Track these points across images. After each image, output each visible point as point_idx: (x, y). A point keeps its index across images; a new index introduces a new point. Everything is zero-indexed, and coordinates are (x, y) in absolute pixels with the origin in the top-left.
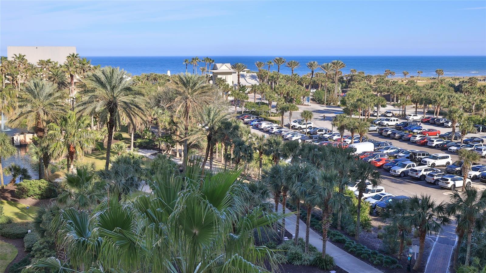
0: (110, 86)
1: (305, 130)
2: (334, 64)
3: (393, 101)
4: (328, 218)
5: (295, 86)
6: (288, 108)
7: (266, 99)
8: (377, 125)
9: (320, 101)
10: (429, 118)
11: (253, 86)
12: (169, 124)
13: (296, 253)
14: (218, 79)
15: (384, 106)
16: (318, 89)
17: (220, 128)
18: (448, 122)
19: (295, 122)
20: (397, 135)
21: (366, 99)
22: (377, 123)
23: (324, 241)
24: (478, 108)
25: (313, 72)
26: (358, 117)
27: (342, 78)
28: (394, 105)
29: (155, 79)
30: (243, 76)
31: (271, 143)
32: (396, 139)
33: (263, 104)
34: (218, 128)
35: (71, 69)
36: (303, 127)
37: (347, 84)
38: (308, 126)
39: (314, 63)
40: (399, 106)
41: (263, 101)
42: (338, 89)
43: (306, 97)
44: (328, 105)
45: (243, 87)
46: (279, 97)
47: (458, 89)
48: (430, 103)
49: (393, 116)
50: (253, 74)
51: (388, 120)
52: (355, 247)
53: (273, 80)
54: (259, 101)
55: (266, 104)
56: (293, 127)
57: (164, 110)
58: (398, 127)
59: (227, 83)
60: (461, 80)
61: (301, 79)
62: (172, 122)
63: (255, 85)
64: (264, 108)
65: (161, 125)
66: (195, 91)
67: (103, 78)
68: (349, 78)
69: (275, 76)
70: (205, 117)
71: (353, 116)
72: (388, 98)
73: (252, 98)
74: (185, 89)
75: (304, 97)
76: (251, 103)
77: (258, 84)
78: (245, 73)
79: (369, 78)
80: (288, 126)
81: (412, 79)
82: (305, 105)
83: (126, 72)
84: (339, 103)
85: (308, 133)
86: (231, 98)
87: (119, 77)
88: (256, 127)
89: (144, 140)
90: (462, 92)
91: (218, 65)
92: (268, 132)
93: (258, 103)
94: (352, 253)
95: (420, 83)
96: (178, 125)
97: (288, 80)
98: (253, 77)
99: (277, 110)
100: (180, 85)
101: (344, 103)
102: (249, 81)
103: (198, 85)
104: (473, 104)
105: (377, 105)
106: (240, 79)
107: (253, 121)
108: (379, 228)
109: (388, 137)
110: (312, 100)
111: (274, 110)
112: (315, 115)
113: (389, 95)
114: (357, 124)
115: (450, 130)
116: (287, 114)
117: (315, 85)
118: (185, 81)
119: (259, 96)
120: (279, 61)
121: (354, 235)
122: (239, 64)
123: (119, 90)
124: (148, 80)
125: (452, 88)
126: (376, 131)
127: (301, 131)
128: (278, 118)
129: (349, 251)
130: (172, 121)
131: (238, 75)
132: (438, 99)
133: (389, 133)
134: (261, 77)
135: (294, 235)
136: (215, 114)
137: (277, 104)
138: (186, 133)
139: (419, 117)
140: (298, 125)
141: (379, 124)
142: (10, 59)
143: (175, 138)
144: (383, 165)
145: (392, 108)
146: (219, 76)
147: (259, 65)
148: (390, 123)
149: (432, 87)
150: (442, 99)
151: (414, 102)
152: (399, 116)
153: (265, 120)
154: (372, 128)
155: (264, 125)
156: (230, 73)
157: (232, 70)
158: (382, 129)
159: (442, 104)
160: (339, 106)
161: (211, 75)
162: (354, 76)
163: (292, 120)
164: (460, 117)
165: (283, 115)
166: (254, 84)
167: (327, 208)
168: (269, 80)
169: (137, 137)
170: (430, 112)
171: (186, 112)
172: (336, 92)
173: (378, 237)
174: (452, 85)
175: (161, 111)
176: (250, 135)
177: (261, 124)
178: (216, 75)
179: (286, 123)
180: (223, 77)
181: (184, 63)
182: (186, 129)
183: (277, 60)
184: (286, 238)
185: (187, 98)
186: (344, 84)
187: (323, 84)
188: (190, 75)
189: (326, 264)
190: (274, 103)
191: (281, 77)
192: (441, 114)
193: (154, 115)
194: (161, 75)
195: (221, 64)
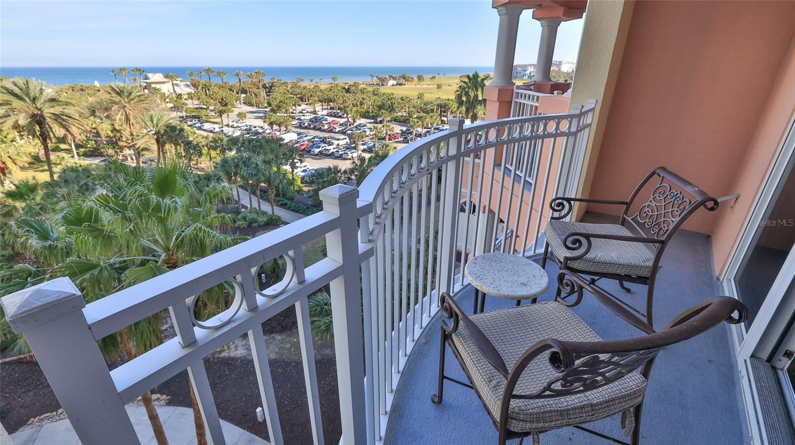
0: (29, 98)
1: (242, 128)
2: (256, 73)
3: (306, 101)
4: (272, 190)
5: (227, 92)
6: (225, 111)
7: (204, 105)
8: (297, 120)
9: (251, 105)
10: (331, 112)
11: (189, 94)
12: (112, 131)
13: (253, 219)
14: (153, 88)
15: (299, 105)
16: (246, 95)
17: (166, 131)
18: (344, 114)
19: (233, 122)
20: (312, 126)
21: (286, 101)
22: (297, 118)
23: (272, 206)
24: (362, 104)
25: (240, 80)
26: (282, 115)
27: (265, 84)
28: (306, 104)
29: (82, 90)
30: (177, 85)
31: (216, 140)
32: (311, 129)
33: (202, 108)
34: (164, 132)
36: (240, 125)
37: (269, 89)
38: (244, 124)
39: (240, 72)
40: (310, 104)
41: (201, 106)
42: (263, 93)
43: (238, 101)
44: (258, 106)
45: (179, 95)
46: (215, 102)
47: (348, 91)
48: (331, 101)
49: (307, 112)
50: (187, 83)
51: (304, 116)
52: (295, 207)
53: (206, 87)
54: (198, 106)
55: (205, 109)
56: (232, 126)
57: (102, 119)
58: (311, 120)
59: (163, 92)
60: (349, 84)
61: (231, 86)
62: (114, 130)
63: (191, 92)
64: (203, 112)
65: (103, 133)
66: (132, 99)
67: (17, 90)
68: (270, 85)
69: (207, 84)
70: (149, 123)
71: (278, 114)
72: (302, 99)
73: (191, 104)
74: (120, 98)
75: (236, 101)
76: (190, 108)
77: (193, 92)
78: (178, 82)
79: (285, 84)
80: (228, 125)
81: (316, 84)
82: (239, 108)
83: (45, 83)
84: (266, 105)
85: (245, 130)
86: (171, 105)
87: (38, 89)
88: (200, 128)
89: (88, 149)
90: (350, 93)
91: (150, 75)
92: (211, 131)
93: (197, 108)
94: (293, 210)
95: (323, 87)
96: (122, 132)
97: (220, 87)
98: (187, 86)
99: (216, 113)
100: (114, 95)
101: (269, 104)
102: (184, 89)
103: (133, 94)
104: (358, 101)
105: (294, 105)
106: (175, 88)
107: (195, 124)
108: (309, 191)
109: (306, 128)
110: (244, 103)
111: (213, 113)
112: (249, 115)
113: (302, 97)
114: (282, 120)
115: (346, 120)
116: (225, 116)
117: (244, 91)
118: (118, 90)
119: (197, 102)
120: (208, 71)
121: (292, 199)
122: (171, 74)
123: (42, 101)
124: (73, 90)
125: (344, 90)
126: (297, 124)
127: (239, 128)
128: (219, 120)
129: (291, 209)
130: (114, 128)
131: (173, 84)
132: (336, 98)
133: (306, 125)
134: (195, 86)
135: (249, 206)
136: (158, 120)
137: (215, 108)
138: (132, 139)
139: (325, 112)
140: (235, 124)
141: (298, 119)
143: (121, 144)
144: (305, 148)
145: (306, 106)
146: (153, 86)
147: (191, 74)
148: (306, 118)
149: (331, 90)
150: (338, 99)
151: (320, 101)
152: (311, 112)
153: (207, 122)
154: (293, 123)
155: (207, 126)
156: (164, 83)
157: (165, 80)
158: (301, 123)
159: (339, 102)
160: (266, 107)
161: (145, 84)
162: (274, 82)
163: (230, 121)
164: (351, 110)
165: (221, 117)
166: (189, 92)
167: (270, 183)
168: (203, 88)
169: (78, 146)
170: (332, 108)
171: (127, 119)
172: (262, 96)
173: (309, 197)
174: (344, 88)
175: (99, 121)
176: (196, 135)
177: (203, 126)
178: (149, 84)
179: (225, 123)
180: (158, 86)
181: (112, 73)
182: (132, 135)
183: (206, 70)
184: (243, 210)
185: (125, 107)
186: (267, 90)
187: (250, 90)
188: (122, 85)
189: (277, 222)
190: (212, 108)
191: (213, 85)
192: (339, 109)
193: (92, 125)
194: (88, 85)
195: (152, 74)
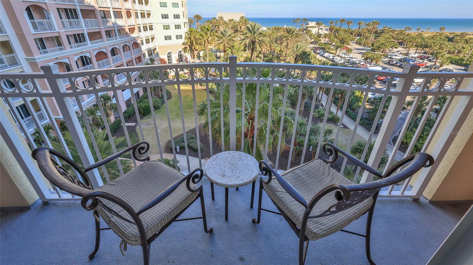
0: (253, 32)
1: (346, 58)
3: (404, 45)
5: (348, 35)
6: (340, 46)
7: (330, 41)
8: (388, 58)
9: (360, 44)
10: (423, 56)
11: (325, 34)
12: (280, 51)
13: (323, 114)
14: (308, 30)
15: (396, 48)
16: (361, 37)
17: (301, 54)
18: (434, 59)
19: (343, 54)
20: (398, 64)
21: (386, 44)
22: (389, 57)
23: (338, 110)
24: (459, 52)
25: (360, 27)
26: (379, 53)
27: (377, 31)
28: (403, 48)
29: (278, 30)
30: (321, 29)
32: (397, 66)
33: (328, 44)
35: (241, 23)
36: (346, 56)
38: (349, 56)
39: (362, 22)
40: (406, 48)
41: (329, 42)
42: (372, 37)
43: (352, 41)
44: (364, 46)
45: (320, 34)
46: (337, 41)
47: (450, 40)
48: (427, 47)
49: (401, 54)
50: (327, 28)
51: (396, 56)
52: (353, 115)
53: (337, 31)
54: (327, 42)
55: (330, 44)
56: (341, 57)
57: (278, 45)
58: (400, 60)
59: (312, 32)
60: (455, 34)
61: (353, 31)
62: (281, 51)
63: (326, 34)
64: (328, 46)
65: (276, 52)
66: (293, 36)
67: (251, 28)
68: (381, 31)
69: (338, 29)
70: (295, 49)
71: (376, 53)
72: (401, 44)
73: (323, 41)
74: (288, 34)
75: (351, 41)
76: (322, 43)
77: (328, 33)
78: (323, 27)
79: (393, 31)
80: (338, 56)
81: (421, 33)
82: (351, 45)
83: (261, 25)
84: (370, 45)
85: (348, 60)
86: (313, 40)
87: (258, 28)
88: (322, 55)
89: (268, 58)
90: (453, 42)
91: (309, 23)
92: (327, 58)
93: (325, 43)
94: (350, 117)
95: (426, 35)
96: (283, 52)
97: (345, 31)
98: (326, 30)
99: (334, 47)
100: (286, 33)
101: (373, 45)
102: (324, 31)
104: (456, 49)
105: (392, 47)
106: (319, 30)
107: (321, 52)
108: (369, 109)
109: (393, 65)
110: (356, 43)
111: (333, 47)
112: (354, 51)
113: (403, 42)
114: (375, 57)
115: (433, 63)
116: (339, 49)
117: (359, 35)
119: (327, 39)
120: (342, 20)
121: (354, 110)
122: (320, 22)
123: (257, 34)
124: (275, 30)
125: (447, 39)
126: (387, 61)
127: (345, 58)
128: (334, 52)
129: (349, 116)
130: (281, 50)
131: (319, 28)
132: (433, 45)
133: (394, 63)
134: (331, 30)
135: (325, 106)
137: (335, 44)
138: (286, 56)
139: (417, 55)
140: (343, 56)
141: (390, 58)
142: (217, 19)
143: (281, 58)
144: (383, 79)
145: (402, 49)
146: (309, 29)
147: (331, 23)
148: (397, 57)
149: (433, 38)
150: (435, 46)
151: (417, 46)
152: (404, 54)
153: (327, 52)
154: (384, 60)
155: (326, 54)
156: (315, 27)
157: (316, 26)
158: (391, 61)
159: (434, 48)
160: (370, 47)
161: (305, 28)
162: (384, 30)
163: (341, 53)
164: (442, 56)
165: (337, 50)
166: (326, 33)
168: (335, 31)
169: (265, 56)
170: (425, 53)
171: (287, 46)
172: (370, 39)
173: (367, 113)
174: (447, 37)
175: (277, 45)
176: (316, 59)
177: (324, 54)
178: (307, 28)
179: (337, 54)
180: (311, 29)
181: (293, 21)
182: (286, 54)
183: (341, 20)
184: (321, 107)
185: (288, 39)
186: (377, 35)
187: (364, 34)
188: (291, 27)
189: (336, 120)
190: (334, 44)
191: (342, 30)
192: (431, 54)
193: (274, 47)
194: (281, 27)
195: (311, 22)
